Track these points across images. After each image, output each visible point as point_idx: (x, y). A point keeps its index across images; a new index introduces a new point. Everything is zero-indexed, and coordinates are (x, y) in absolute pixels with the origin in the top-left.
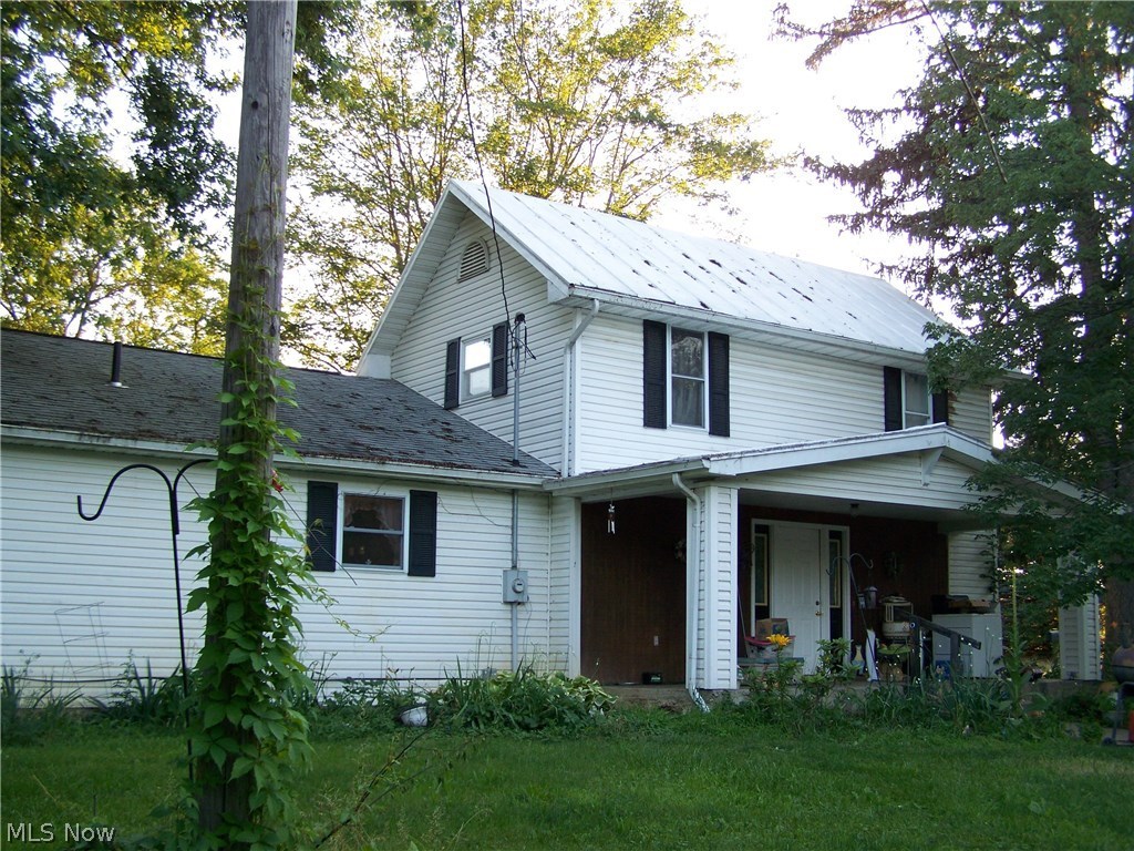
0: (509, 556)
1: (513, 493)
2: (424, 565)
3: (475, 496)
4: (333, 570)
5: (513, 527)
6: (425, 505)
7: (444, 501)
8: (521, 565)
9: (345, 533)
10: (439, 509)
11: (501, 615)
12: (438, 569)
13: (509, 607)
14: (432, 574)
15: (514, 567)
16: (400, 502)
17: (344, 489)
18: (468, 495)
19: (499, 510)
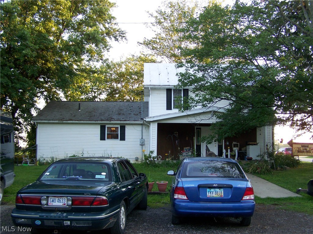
0: (141, 136)
1: (141, 124)
2: (123, 138)
3: (133, 126)
4: (105, 140)
5: (142, 131)
6: (123, 128)
7: (127, 127)
8: (143, 138)
9: (107, 134)
10: (126, 128)
11: (139, 147)
12: (126, 139)
13: (141, 146)
14: (125, 140)
15: (142, 138)
16: (118, 127)
17: (107, 126)
18: (132, 126)
19: (139, 128)
